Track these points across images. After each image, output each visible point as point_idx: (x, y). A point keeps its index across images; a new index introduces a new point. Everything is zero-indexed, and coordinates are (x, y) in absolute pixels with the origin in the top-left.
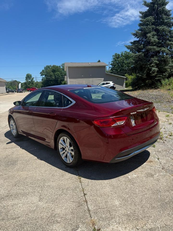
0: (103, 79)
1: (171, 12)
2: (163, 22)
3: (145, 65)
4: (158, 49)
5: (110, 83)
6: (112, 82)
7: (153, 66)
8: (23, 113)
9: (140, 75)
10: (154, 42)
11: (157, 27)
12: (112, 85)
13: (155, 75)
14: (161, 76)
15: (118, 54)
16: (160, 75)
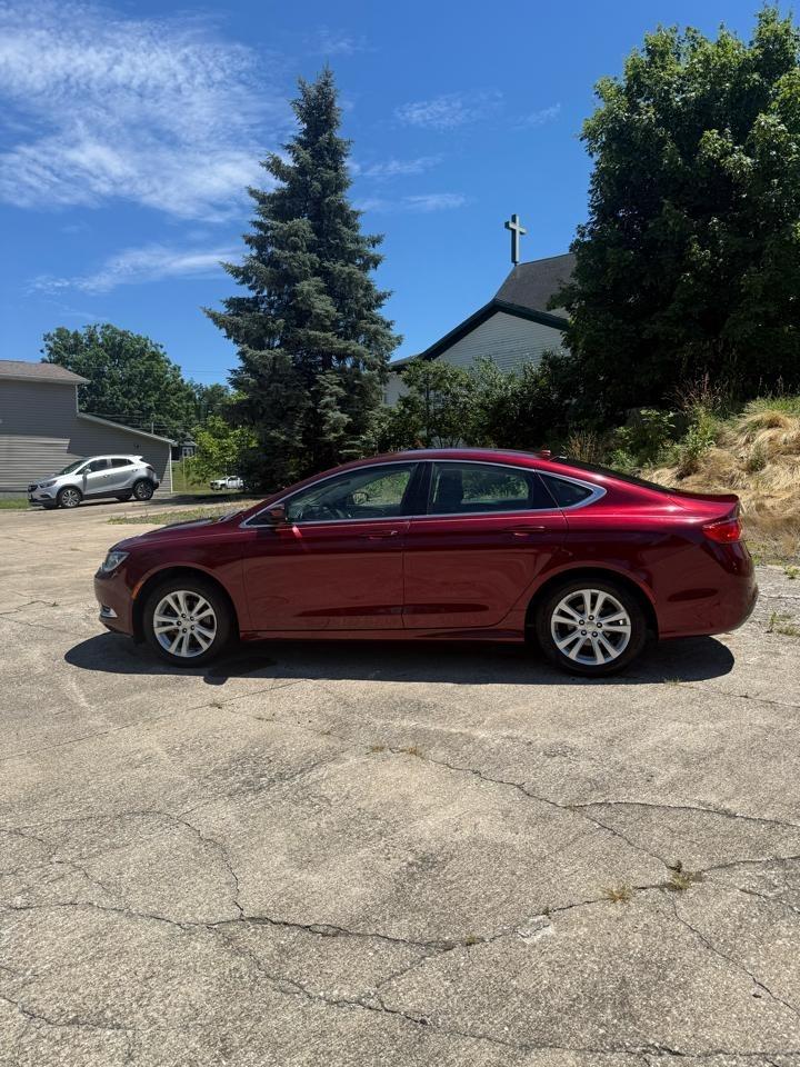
0: (67, 442)
1: (360, 220)
2: (344, 249)
3: (298, 399)
4: (340, 344)
5: (130, 463)
6: (141, 460)
7: (327, 406)
8: (319, 545)
9: (283, 438)
10: (327, 317)
11: (326, 264)
12: (144, 473)
13: (335, 438)
14: (357, 442)
15: (76, 334)
16: (351, 440)
